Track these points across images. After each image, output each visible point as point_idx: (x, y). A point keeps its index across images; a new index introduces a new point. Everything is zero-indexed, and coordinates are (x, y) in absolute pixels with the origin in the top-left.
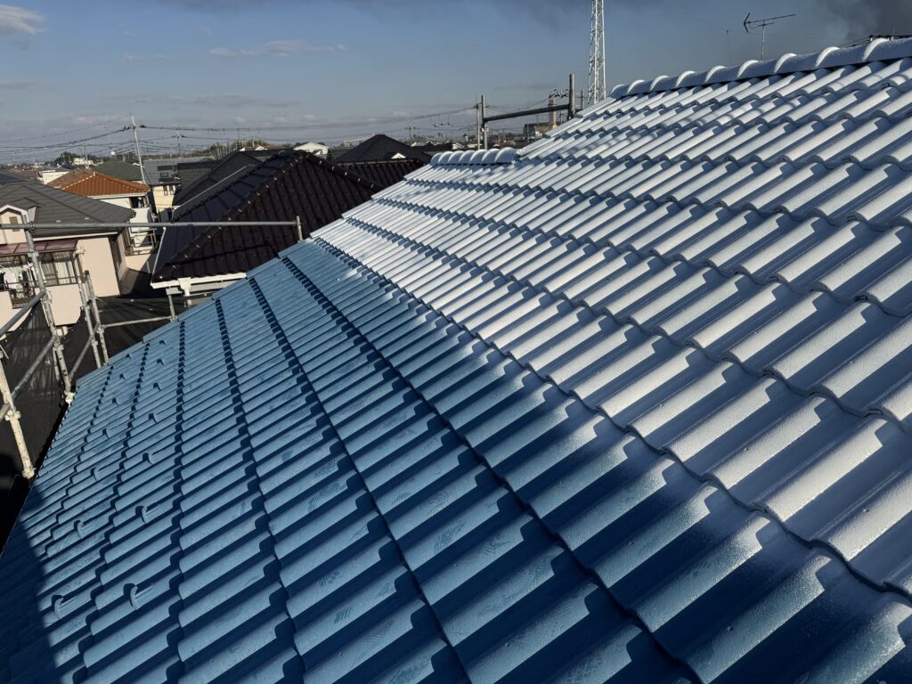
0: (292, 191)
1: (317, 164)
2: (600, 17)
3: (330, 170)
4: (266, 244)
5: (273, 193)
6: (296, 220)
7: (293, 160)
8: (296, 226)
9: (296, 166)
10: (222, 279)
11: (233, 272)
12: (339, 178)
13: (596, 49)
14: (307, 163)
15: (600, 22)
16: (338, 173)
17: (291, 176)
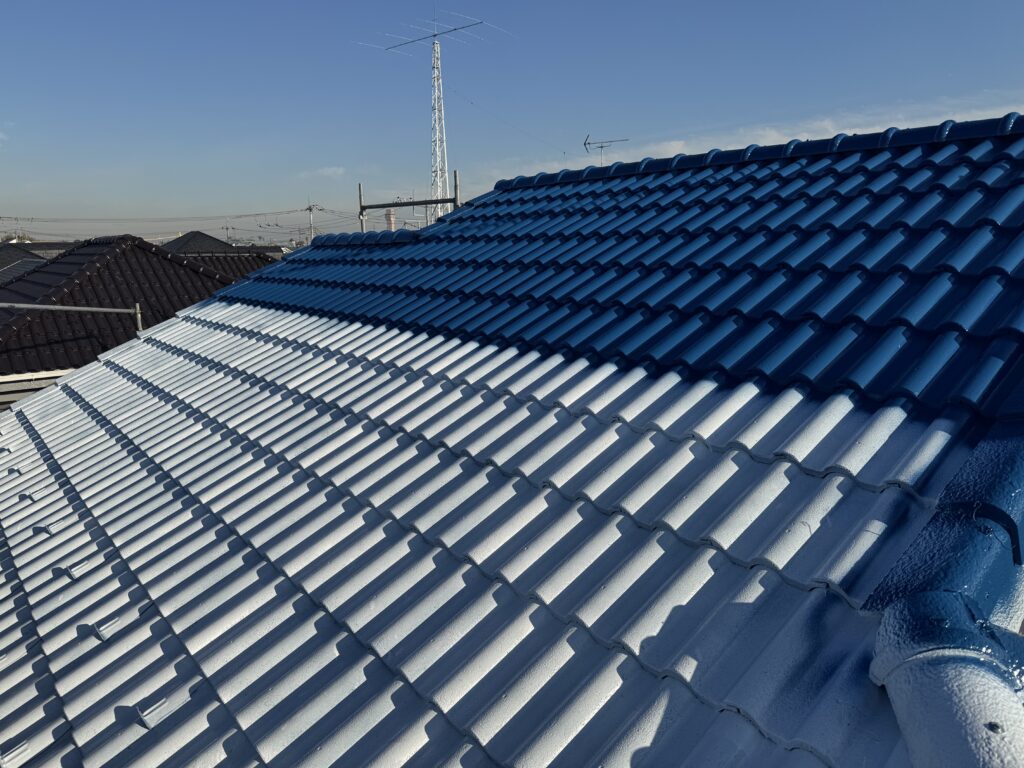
0: (120, 279)
1: (150, 251)
2: (441, 128)
3: (166, 258)
4: (89, 336)
5: (95, 281)
6: (135, 307)
7: (119, 245)
8: (136, 314)
9: (124, 252)
10: (34, 378)
11: (48, 369)
12: (177, 266)
13: (439, 159)
14: (137, 250)
15: (441, 132)
16: (176, 262)
17: (117, 262)
